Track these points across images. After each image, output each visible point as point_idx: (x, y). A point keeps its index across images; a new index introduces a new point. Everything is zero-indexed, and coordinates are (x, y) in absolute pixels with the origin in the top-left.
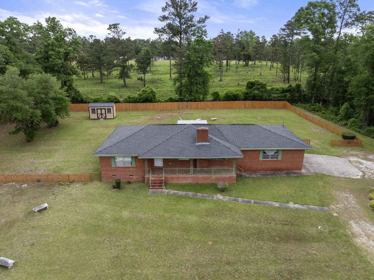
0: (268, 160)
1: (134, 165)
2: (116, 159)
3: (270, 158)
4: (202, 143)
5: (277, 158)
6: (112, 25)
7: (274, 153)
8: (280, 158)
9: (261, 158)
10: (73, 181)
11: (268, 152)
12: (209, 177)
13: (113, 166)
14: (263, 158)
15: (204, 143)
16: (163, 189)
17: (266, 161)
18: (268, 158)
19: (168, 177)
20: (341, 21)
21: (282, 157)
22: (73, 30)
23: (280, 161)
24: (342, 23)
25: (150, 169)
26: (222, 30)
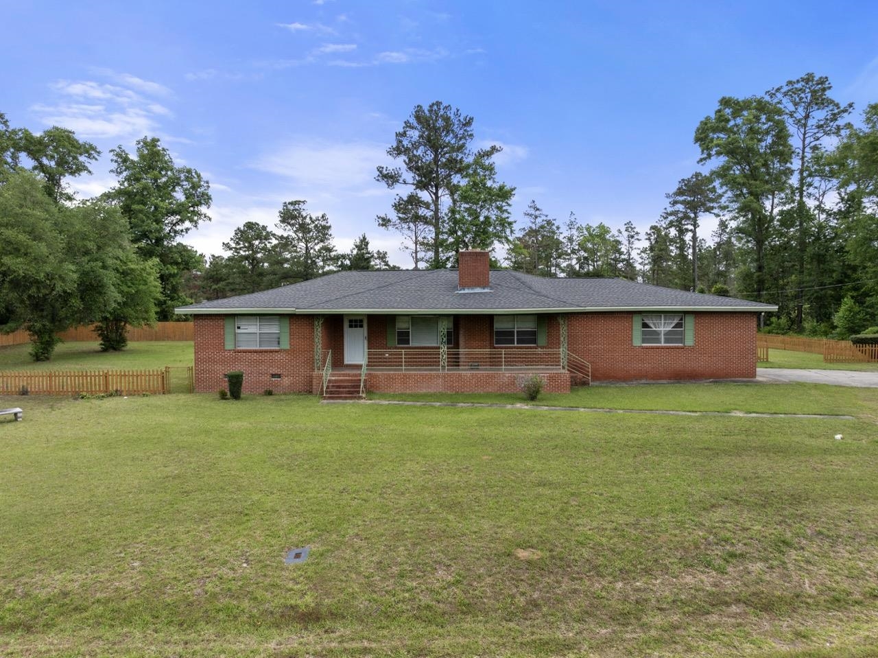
0: (658, 348)
1: (285, 345)
2: (239, 328)
3: (663, 340)
4: (472, 289)
5: (682, 340)
6: (289, 203)
7: (673, 328)
8: (689, 341)
9: (637, 342)
10: (117, 391)
11: (654, 324)
12: (492, 377)
13: (229, 346)
14: (644, 341)
15: (478, 290)
16: (360, 398)
17: (652, 348)
18: (658, 341)
19: (376, 376)
20: (802, 137)
21: (697, 335)
22: (196, 172)
23: (692, 349)
24: (804, 141)
25: (328, 353)
26: (534, 202)
